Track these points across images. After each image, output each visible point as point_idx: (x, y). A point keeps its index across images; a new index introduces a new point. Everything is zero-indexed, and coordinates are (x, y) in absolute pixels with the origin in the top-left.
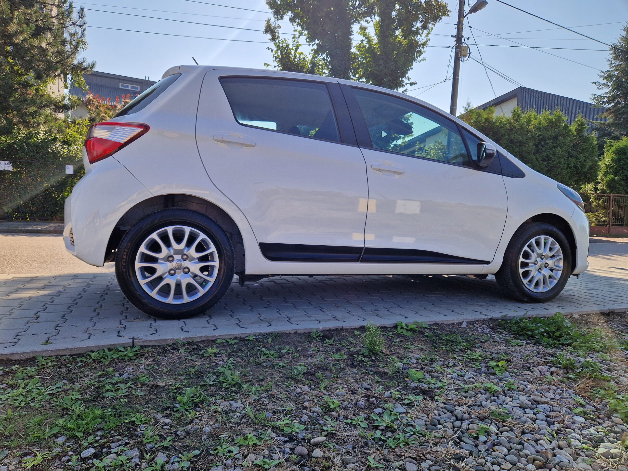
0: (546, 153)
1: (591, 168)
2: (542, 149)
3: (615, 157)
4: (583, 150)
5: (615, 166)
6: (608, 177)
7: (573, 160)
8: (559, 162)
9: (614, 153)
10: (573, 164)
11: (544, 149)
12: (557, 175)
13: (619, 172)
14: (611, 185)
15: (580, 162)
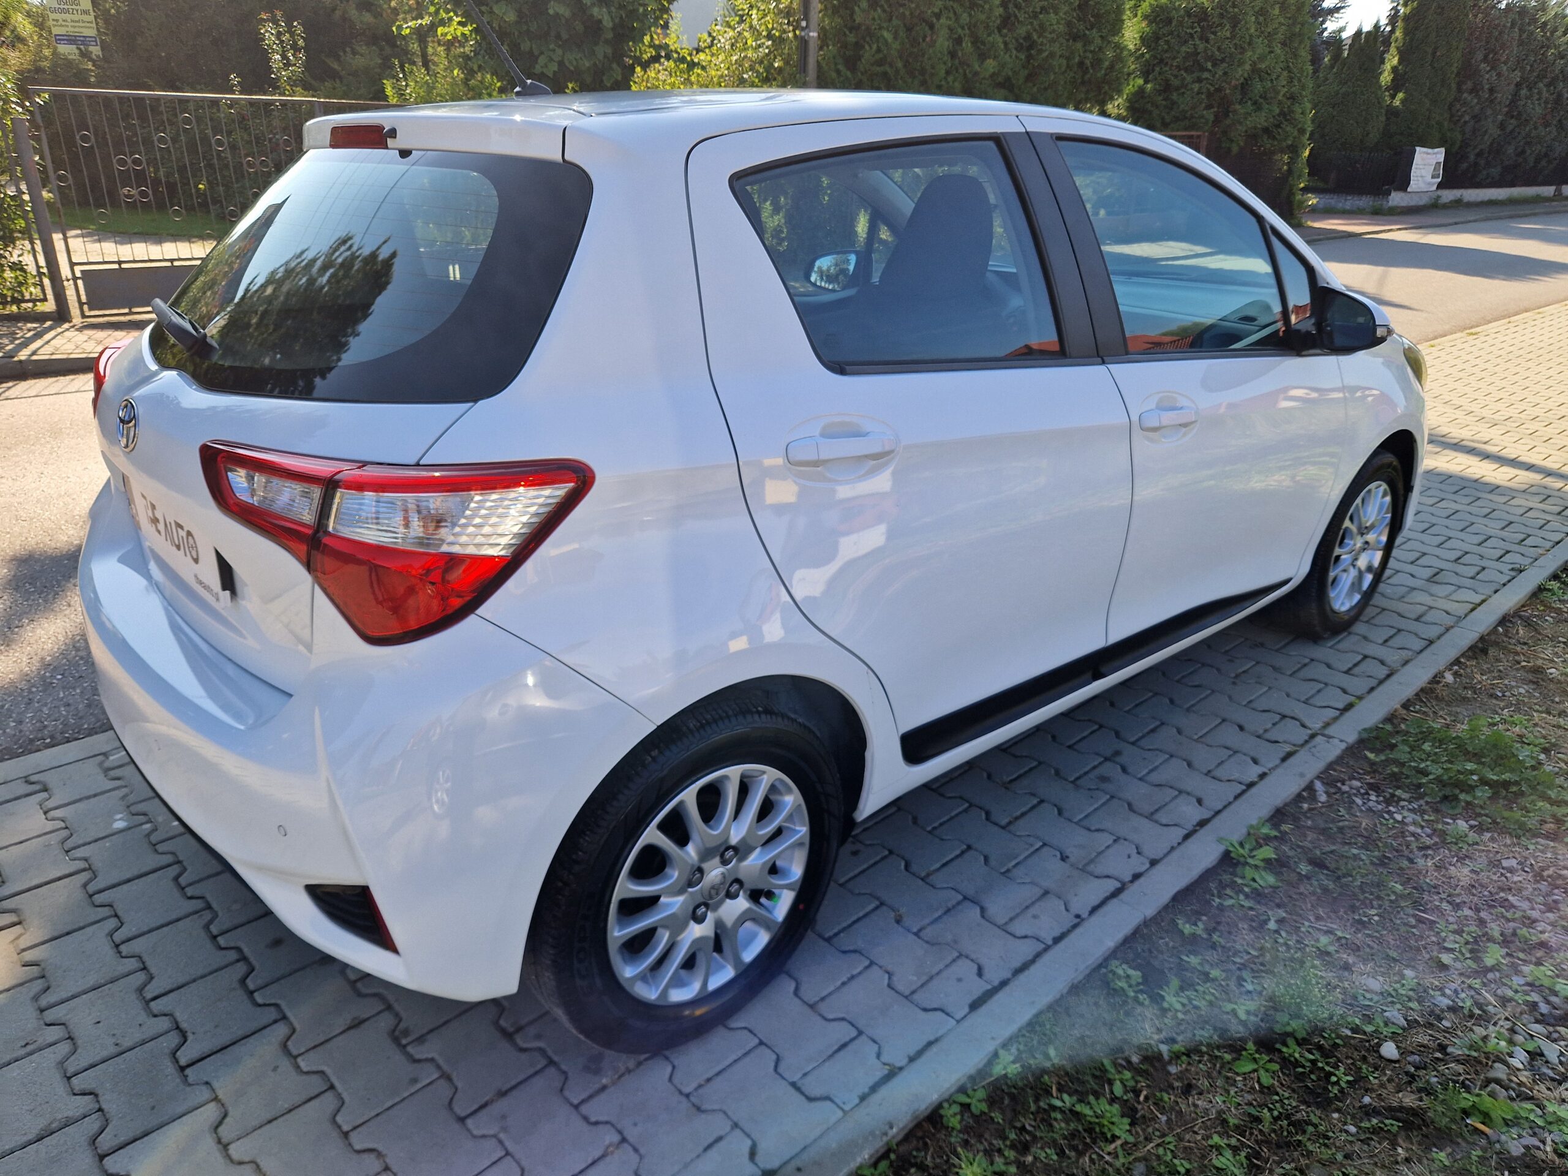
0: (1024, 29)
1: (1112, 67)
2: (1016, 16)
3: (1148, 29)
4: (1097, 16)
5: (1147, 56)
6: (1131, 83)
7: (1079, 45)
8: (1052, 55)
9: (1145, 17)
10: (1077, 60)
11: (1022, 16)
12: (1046, 89)
13: (1153, 71)
14: (1137, 105)
15: (1091, 52)
